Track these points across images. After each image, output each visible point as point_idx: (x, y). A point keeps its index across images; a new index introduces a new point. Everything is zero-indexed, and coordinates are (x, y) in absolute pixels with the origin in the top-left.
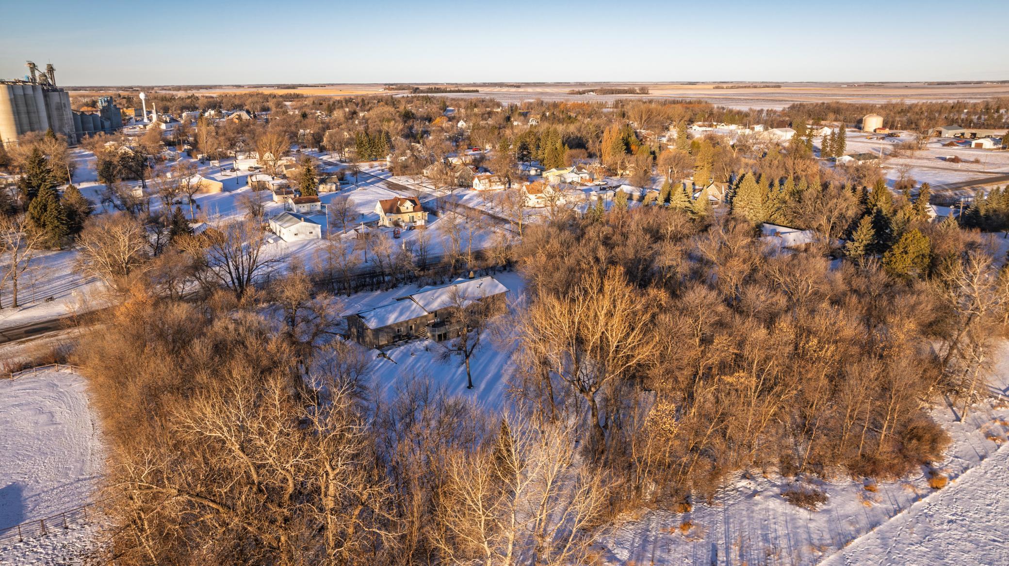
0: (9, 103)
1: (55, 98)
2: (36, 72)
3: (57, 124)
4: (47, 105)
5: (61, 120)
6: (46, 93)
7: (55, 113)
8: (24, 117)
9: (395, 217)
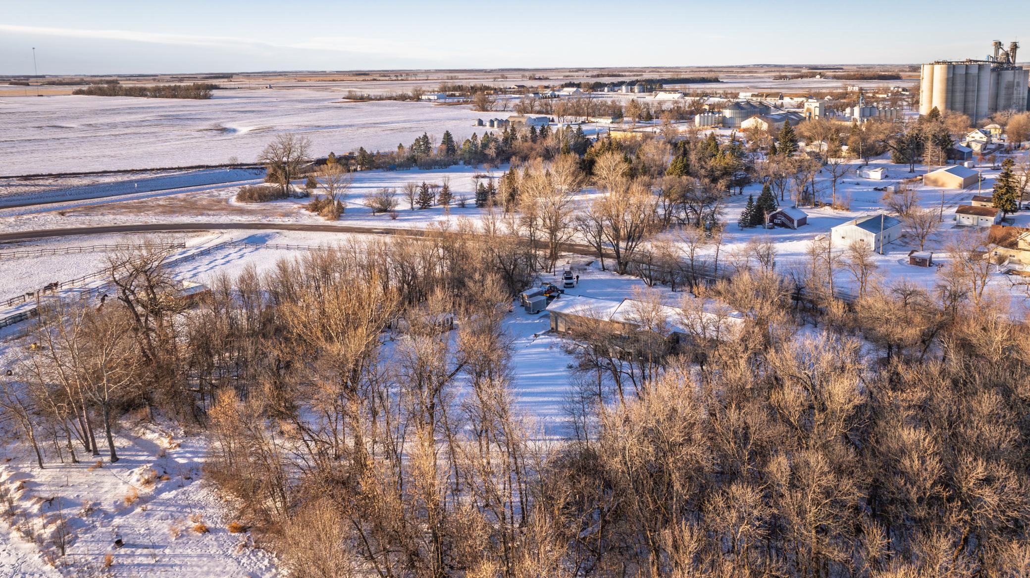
0: (945, 82)
1: (1009, 76)
2: (1000, 51)
3: (1002, 102)
5: (1010, 97)
6: (998, 70)
7: (1003, 92)
9: (1001, 251)
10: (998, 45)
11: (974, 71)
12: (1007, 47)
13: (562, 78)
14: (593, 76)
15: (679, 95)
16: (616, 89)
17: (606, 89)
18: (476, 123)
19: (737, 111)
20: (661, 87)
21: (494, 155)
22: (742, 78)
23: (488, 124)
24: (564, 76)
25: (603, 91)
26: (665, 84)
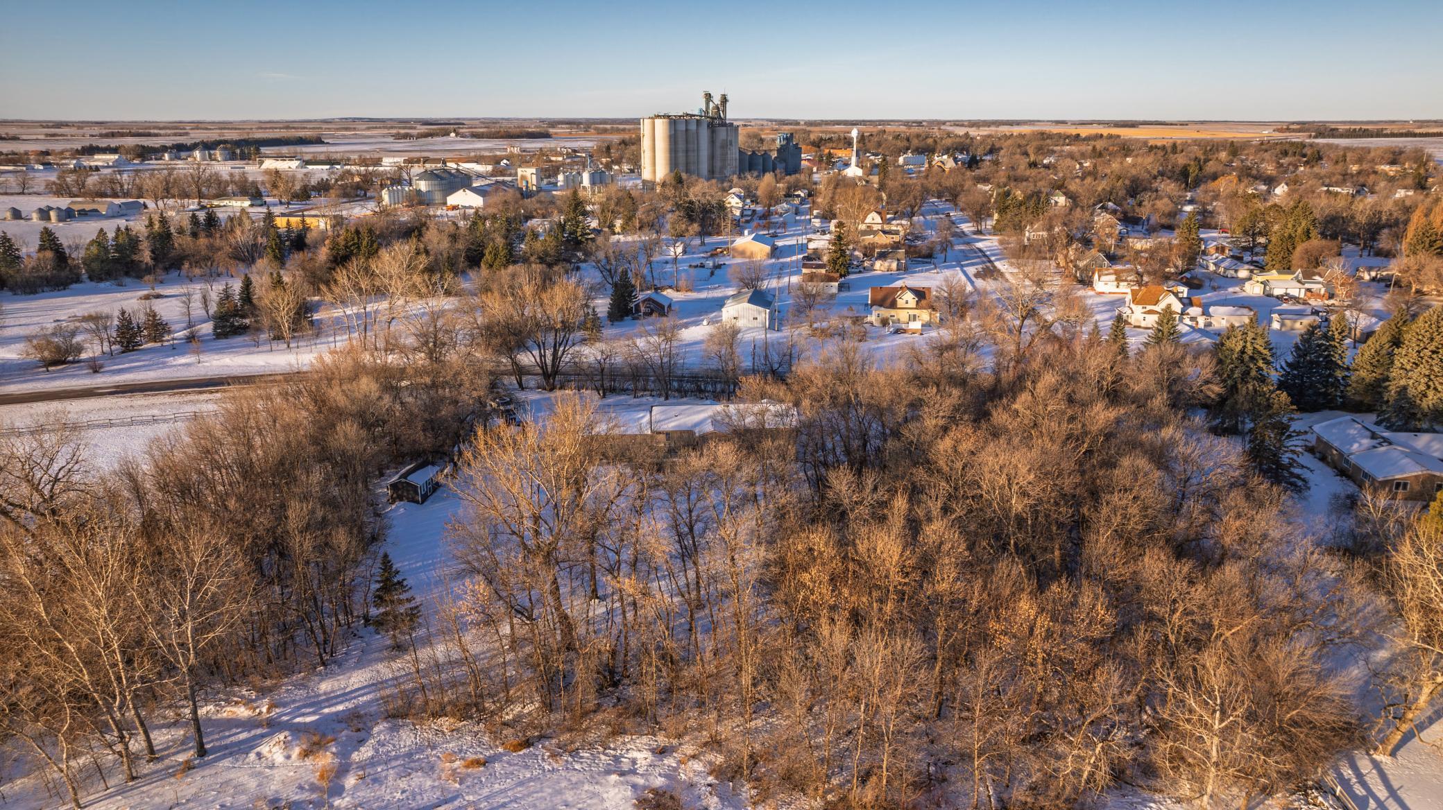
0: (668, 140)
1: (722, 134)
2: (711, 104)
3: (718, 164)
4: (712, 142)
5: (724, 160)
6: (712, 127)
7: (718, 152)
8: (681, 155)
9: (885, 313)
10: (708, 97)
11: (693, 127)
12: (717, 100)
13: (42, 137)
14: (102, 136)
15: (297, 163)
16: (183, 154)
17: (167, 156)
18: (8, 215)
19: (436, 182)
20: (258, 151)
21: (151, 262)
22: (345, 137)
23: (35, 216)
24: (47, 135)
25: (161, 159)
26: (263, 146)
